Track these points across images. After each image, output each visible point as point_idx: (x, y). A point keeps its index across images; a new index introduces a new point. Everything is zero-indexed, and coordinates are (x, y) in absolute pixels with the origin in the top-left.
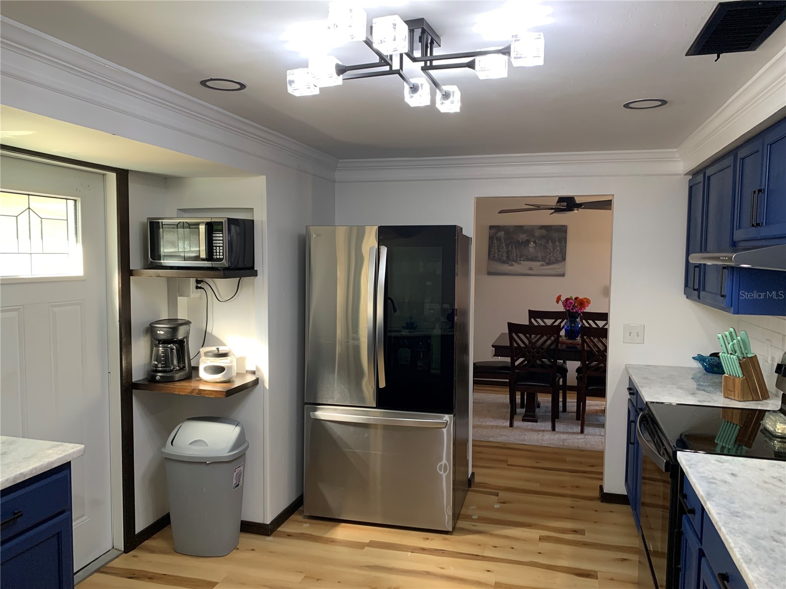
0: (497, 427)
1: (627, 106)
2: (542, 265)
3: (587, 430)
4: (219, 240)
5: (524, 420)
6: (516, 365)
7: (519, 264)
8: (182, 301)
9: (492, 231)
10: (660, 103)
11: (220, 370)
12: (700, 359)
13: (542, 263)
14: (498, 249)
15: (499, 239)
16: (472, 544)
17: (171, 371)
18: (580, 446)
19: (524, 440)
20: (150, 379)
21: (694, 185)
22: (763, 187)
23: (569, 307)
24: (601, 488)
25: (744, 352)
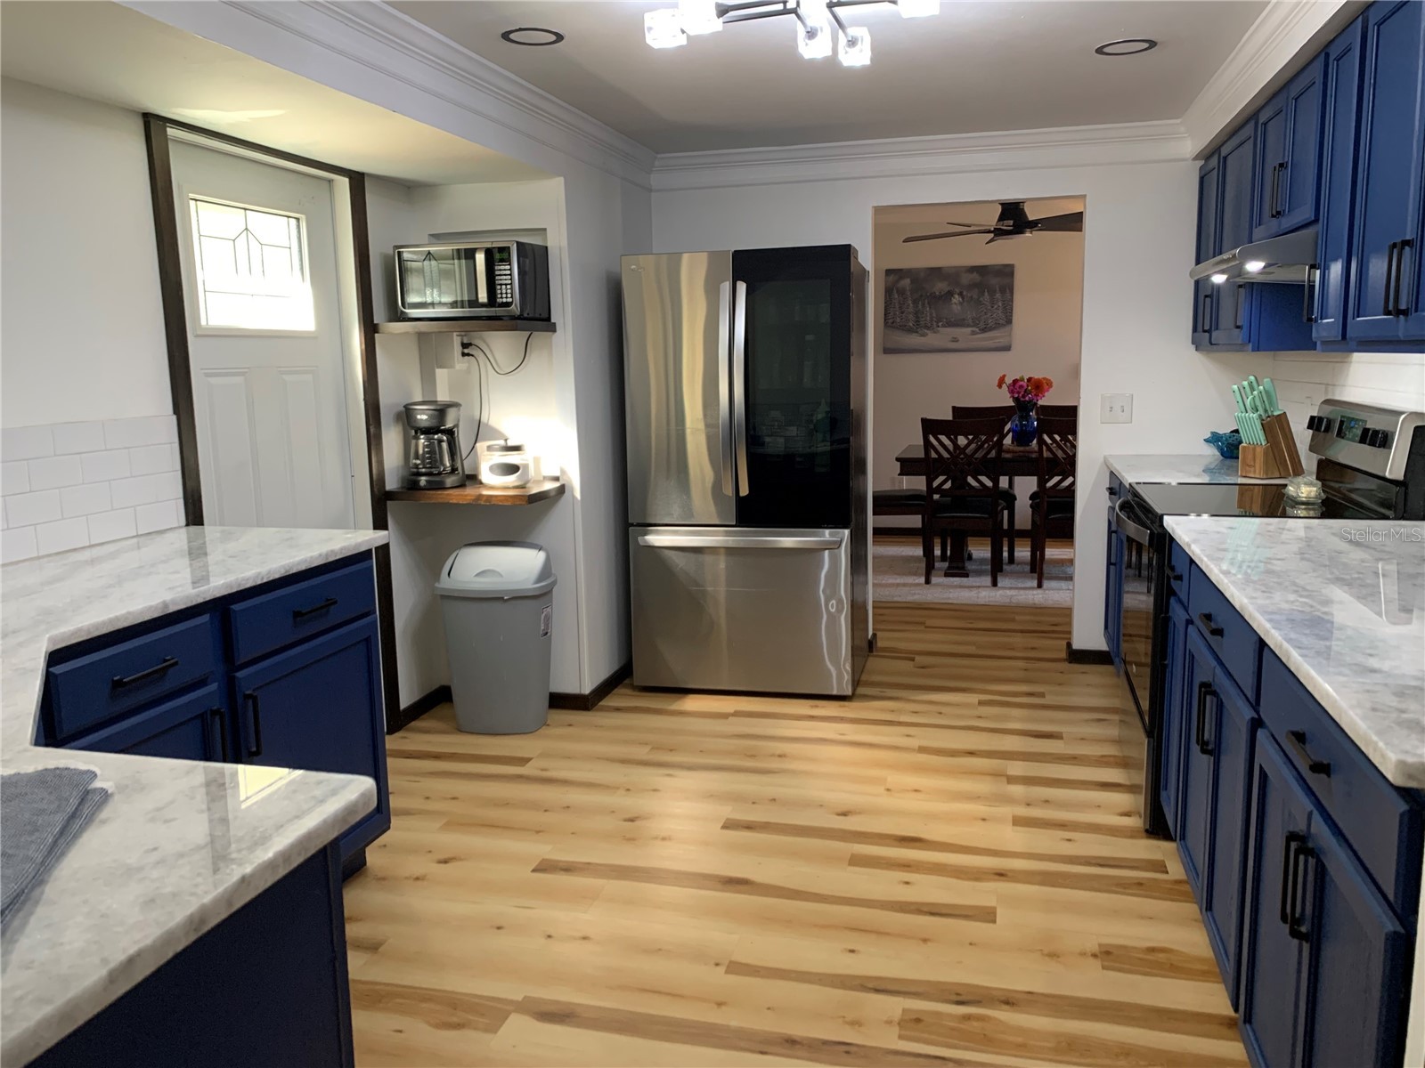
0: (904, 585)
1: (1100, 51)
2: (973, 333)
3: (1046, 584)
4: (505, 275)
5: (947, 575)
6: (934, 486)
7: (935, 332)
8: (441, 375)
9: (891, 278)
10: (1146, 45)
11: (512, 469)
12: (1214, 439)
13: (974, 329)
14: (900, 308)
15: (902, 292)
16: (883, 710)
17: (440, 474)
18: (1036, 602)
19: (949, 598)
20: (411, 485)
21: (1205, 175)
22: (1286, 160)
23: (1019, 393)
24: (1069, 645)
25: (1268, 408)
